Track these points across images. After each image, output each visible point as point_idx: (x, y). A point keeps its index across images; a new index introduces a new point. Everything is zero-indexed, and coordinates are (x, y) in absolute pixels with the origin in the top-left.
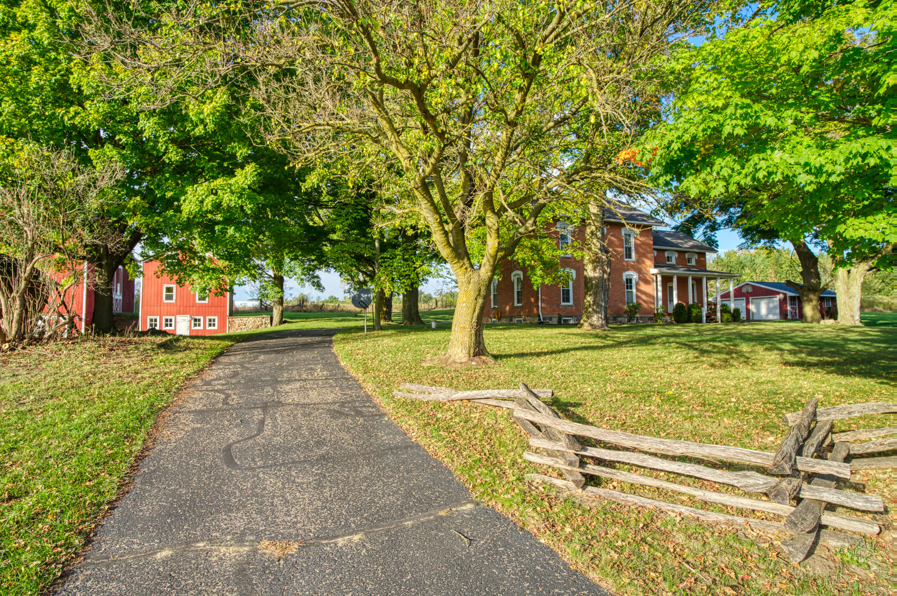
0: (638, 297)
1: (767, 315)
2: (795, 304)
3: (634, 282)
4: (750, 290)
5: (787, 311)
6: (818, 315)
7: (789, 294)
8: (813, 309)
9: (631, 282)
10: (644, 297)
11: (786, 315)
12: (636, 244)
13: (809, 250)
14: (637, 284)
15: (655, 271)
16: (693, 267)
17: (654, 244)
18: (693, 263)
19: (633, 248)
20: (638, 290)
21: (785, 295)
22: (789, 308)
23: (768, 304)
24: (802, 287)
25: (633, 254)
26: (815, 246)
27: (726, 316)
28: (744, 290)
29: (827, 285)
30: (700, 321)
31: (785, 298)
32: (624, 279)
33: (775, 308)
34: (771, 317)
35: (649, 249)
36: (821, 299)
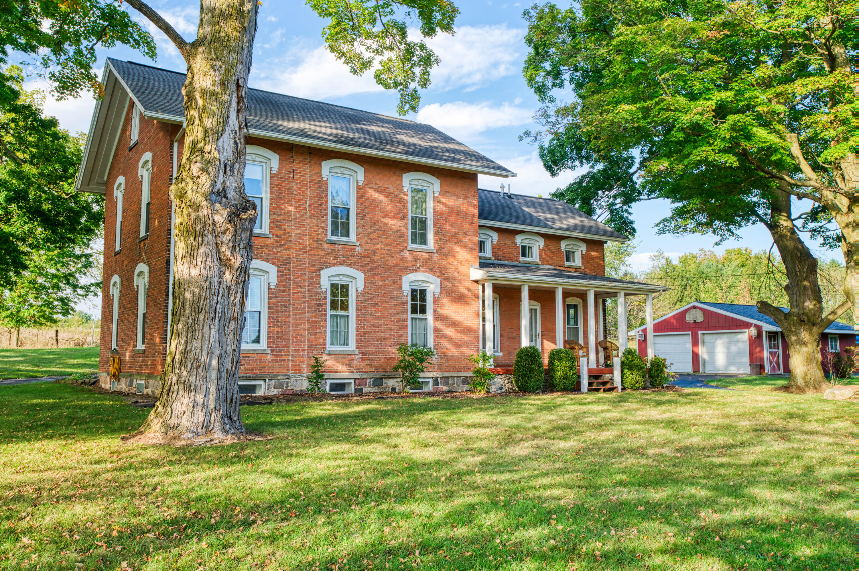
0: (437, 332)
1: (727, 367)
2: (776, 347)
3: (430, 298)
4: (700, 318)
5: (762, 359)
6: (819, 373)
7: (767, 327)
8: (809, 360)
9: (423, 299)
10: (450, 332)
11: (762, 367)
12: (436, 212)
13: (802, 243)
14: (437, 302)
15: (477, 274)
16: (576, 269)
17: (482, 215)
18: (578, 261)
19: (430, 224)
20: (438, 317)
21: (759, 329)
22: (766, 354)
23: (728, 348)
24: (787, 316)
25: (430, 236)
26: (812, 237)
27: (631, 377)
28: (689, 318)
29: (833, 313)
30: (576, 388)
31: (759, 335)
32: (406, 289)
33: (740, 353)
34: (733, 370)
35: (468, 227)
36: (824, 338)
